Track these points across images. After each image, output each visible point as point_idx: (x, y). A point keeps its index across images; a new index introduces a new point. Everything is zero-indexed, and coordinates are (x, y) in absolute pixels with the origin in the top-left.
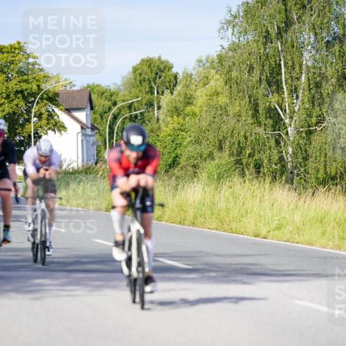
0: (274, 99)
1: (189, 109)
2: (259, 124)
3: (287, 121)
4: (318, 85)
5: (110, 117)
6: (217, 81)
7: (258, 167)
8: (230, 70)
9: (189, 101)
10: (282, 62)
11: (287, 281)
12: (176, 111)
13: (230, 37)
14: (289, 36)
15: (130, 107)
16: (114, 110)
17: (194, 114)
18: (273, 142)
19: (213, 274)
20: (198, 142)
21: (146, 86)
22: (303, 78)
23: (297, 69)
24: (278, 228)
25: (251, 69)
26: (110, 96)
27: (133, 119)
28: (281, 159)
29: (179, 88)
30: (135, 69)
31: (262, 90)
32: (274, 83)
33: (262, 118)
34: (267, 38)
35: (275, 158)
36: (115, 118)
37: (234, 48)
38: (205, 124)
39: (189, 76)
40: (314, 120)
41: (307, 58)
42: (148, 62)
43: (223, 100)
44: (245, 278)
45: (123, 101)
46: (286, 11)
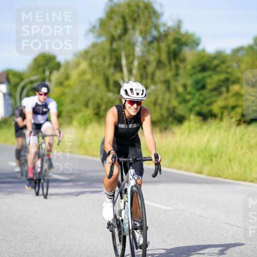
0: (118, 76)
1: (66, 83)
2: (109, 90)
4: (145, 67)
5: (19, 89)
6: (84, 65)
8: (92, 58)
9: (67, 77)
10: (123, 54)
14: (127, 38)
15: (32, 82)
16: (22, 84)
19: (81, 183)
20: (73, 102)
21: (41, 70)
22: (136, 63)
23: (131, 58)
25: (104, 58)
26: (20, 76)
36: (23, 88)
37: (94, 45)
38: (77, 91)
41: (138, 50)
43: (88, 76)
46: (125, 23)
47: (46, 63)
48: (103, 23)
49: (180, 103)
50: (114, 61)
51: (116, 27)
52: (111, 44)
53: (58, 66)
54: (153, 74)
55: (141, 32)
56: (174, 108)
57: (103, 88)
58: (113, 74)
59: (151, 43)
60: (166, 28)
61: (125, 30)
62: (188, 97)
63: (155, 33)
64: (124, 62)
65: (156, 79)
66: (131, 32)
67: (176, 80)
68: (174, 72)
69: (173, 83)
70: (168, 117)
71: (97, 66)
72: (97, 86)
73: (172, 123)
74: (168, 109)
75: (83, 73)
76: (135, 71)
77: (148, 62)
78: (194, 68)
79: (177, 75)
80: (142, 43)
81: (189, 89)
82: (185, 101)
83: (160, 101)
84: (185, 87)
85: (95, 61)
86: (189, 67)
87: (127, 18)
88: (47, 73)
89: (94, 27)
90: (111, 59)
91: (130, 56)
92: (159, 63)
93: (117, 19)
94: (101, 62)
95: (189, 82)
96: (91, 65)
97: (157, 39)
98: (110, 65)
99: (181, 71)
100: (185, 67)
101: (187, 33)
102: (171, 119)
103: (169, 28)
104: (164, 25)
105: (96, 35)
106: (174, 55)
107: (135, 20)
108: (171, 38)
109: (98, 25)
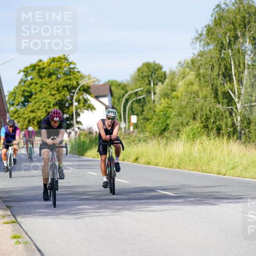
0: (227, 86)
2: (219, 103)
3: (236, 100)
5: (124, 100)
6: (191, 76)
7: (219, 130)
8: (199, 69)
10: (232, 63)
12: (166, 95)
13: (198, 48)
15: (136, 93)
16: (126, 96)
17: (178, 98)
18: (228, 113)
19: (192, 199)
20: (180, 115)
22: (246, 72)
23: (242, 66)
24: (233, 169)
25: (213, 66)
27: (138, 101)
28: (233, 124)
29: (167, 80)
30: (139, 70)
31: (220, 80)
32: (227, 76)
33: (220, 98)
34: (222, 47)
35: (230, 123)
36: (127, 101)
37: (201, 54)
38: (184, 103)
39: (173, 73)
40: (254, 99)
42: (147, 65)
43: (195, 87)
44: (213, 201)
45: (132, 90)
48: (210, 31)
52: (220, 51)
53: (164, 76)
57: (211, 99)
66: (240, 39)
72: (205, 97)
75: (191, 83)
88: (152, 84)
89: (201, 35)
93: (226, 26)
96: (198, 75)
109: (205, 32)
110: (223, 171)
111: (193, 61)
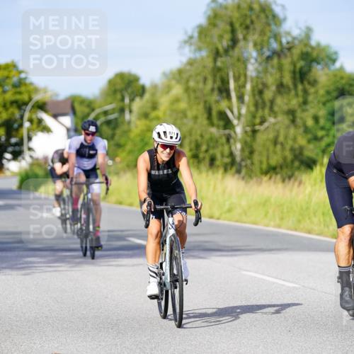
0: (224, 105)
1: (153, 114)
2: (212, 124)
3: (235, 122)
4: (261, 92)
6: (177, 90)
7: (212, 161)
8: (188, 81)
9: (155, 107)
10: (231, 74)
11: (236, 255)
13: (188, 53)
14: (236, 52)
15: (106, 113)
18: (224, 140)
21: (119, 96)
22: (248, 87)
23: (242, 79)
24: (229, 210)
25: (205, 79)
26: (90, 105)
27: (108, 123)
28: (231, 154)
29: (147, 96)
31: (215, 97)
32: (224, 91)
33: (215, 120)
34: (217, 54)
35: (226, 152)
37: (191, 63)
39: (155, 87)
40: (258, 121)
41: (252, 69)
42: (121, 76)
43: (183, 105)
44: (202, 254)
45: (100, 107)
46: (233, 31)
47: (126, 86)
48: (203, 32)
49: (309, 141)
50: (218, 83)
51: (221, 37)
52: (215, 60)
53: (142, 91)
54: (272, 102)
55: (255, 45)
56: (301, 148)
57: (203, 120)
58: (217, 102)
59: (269, 58)
60: (290, 39)
61: (234, 42)
62: (320, 133)
63: (275, 45)
64: (232, 85)
65: (276, 109)
66: (241, 43)
67: (304, 111)
68: (301, 100)
69: (299, 114)
70: (292, 162)
71: (194, 91)
72: (196, 118)
73: (298, 168)
74: (292, 149)
75: (177, 100)
76: (247, 98)
77: (265, 85)
78: (328, 93)
79: (305, 102)
80: (256, 60)
81: (322, 122)
82: (316, 139)
83: (281, 139)
84: (316, 119)
85: (192, 84)
86: (322, 92)
87: (237, 25)
88: (127, 101)
89: (191, 37)
90: (214, 82)
91: (241, 77)
92: (281, 87)
93: (223, 26)
94: (201, 85)
95: (322, 113)
96: (187, 90)
97: (278, 54)
98: (213, 90)
99: (310, 98)
100: (316, 92)
101: (319, 45)
102: (297, 164)
103: (294, 38)
104: (288, 33)
105: (193, 48)
106: (302, 76)
107: (247, 28)
108: (296, 52)
109: (196, 35)
110: (217, 214)
111: (180, 72)
